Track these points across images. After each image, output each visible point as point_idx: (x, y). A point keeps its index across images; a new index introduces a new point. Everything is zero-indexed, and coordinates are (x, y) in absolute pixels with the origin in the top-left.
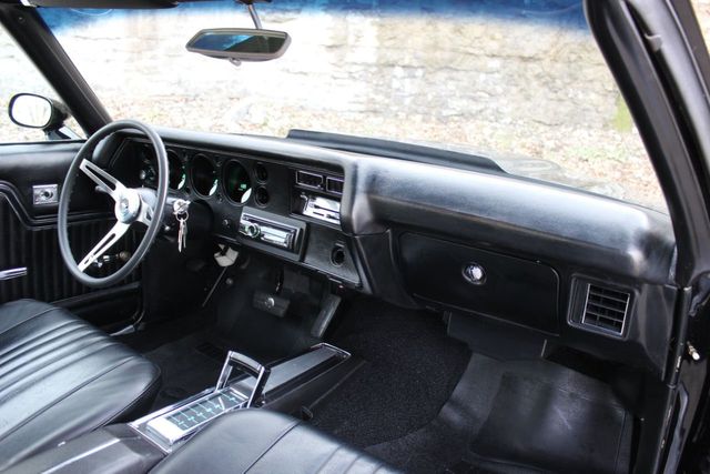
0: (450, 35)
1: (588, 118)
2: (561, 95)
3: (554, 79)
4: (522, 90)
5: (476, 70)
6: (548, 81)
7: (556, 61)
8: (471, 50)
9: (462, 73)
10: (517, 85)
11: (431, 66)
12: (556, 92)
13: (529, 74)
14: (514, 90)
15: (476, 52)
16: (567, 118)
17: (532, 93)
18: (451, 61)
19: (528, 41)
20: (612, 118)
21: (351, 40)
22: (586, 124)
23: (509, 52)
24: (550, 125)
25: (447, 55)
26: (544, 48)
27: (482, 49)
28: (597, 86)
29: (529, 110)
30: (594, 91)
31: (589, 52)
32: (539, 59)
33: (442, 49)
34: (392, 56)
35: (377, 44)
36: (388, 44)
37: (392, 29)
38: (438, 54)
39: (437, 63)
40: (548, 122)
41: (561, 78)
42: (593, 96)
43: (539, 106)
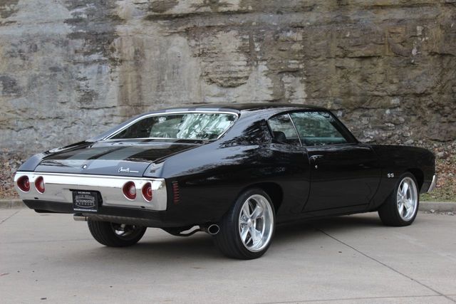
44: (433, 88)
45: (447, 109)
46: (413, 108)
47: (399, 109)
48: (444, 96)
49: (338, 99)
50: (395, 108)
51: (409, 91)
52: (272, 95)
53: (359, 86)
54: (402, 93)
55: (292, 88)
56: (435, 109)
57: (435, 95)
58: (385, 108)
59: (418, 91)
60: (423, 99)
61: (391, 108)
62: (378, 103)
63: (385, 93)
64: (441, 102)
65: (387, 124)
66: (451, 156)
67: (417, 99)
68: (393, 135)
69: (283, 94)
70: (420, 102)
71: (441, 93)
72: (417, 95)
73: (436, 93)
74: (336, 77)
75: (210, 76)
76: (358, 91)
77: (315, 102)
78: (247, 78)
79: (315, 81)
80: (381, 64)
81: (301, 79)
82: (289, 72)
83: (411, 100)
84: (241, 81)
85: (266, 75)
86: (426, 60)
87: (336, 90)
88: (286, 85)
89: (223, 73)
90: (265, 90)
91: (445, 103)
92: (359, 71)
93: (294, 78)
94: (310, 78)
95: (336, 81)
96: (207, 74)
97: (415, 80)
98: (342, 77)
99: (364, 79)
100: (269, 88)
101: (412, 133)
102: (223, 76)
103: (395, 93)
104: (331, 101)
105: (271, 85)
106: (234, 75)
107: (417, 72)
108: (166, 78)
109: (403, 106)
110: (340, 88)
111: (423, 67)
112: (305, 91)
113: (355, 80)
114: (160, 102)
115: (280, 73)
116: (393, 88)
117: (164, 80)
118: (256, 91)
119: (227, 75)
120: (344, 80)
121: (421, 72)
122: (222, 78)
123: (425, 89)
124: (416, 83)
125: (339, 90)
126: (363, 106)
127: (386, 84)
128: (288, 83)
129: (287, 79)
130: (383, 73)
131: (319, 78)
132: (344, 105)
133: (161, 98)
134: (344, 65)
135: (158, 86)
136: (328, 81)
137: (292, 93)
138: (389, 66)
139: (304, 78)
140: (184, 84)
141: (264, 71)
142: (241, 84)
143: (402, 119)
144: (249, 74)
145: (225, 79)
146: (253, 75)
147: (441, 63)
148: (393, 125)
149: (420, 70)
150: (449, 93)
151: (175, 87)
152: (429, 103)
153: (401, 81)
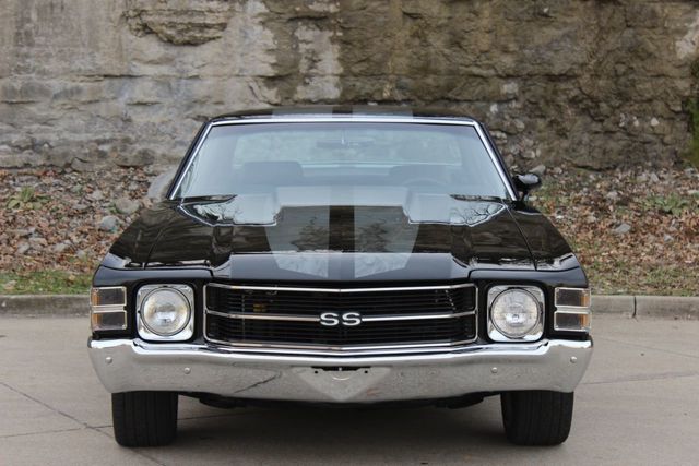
0: (447, 51)
1: (650, 155)
2: (608, 124)
3: (596, 102)
4: (552, 122)
5: (484, 99)
6: (588, 106)
7: (598, 77)
8: (476, 70)
9: (465, 105)
10: (543, 117)
11: (420, 98)
12: (601, 121)
13: (561, 99)
14: (541, 123)
15: (484, 72)
16: (621, 157)
17: (567, 125)
18: (450, 88)
19: (556, 51)
20: (687, 150)
21: (303, 67)
22: (650, 164)
23: (530, 68)
24: (599, 170)
25: (442, 81)
26: (581, 61)
27: (493, 67)
28: (659, 107)
29: (567, 150)
30: (655, 114)
31: (643, 60)
32: (575, 76)
33: (436, 72)
34: (364, 86)
35: (341, 70)
36: (356, 69)
37: (363, 47)
38: (430, 80)
39: (429, 93)
40: (597, 166)
41: (607, 100)
42: (655, 122)
43: (580, 143)
44: (583, 65)
45: (604, 106)
47: (514, 104)
48: (601, 83)
49: (405, 80)
50: (509, 101)
51: (536, 69)
52: (273, 65)
53: (444, 55)
54: (525, 73)
55: (314, 53)
56: (581, 106)
57: (585, 79)
58: (488, 100)
59: (556, 70)
60: (563, 86)
61: (500, 102)
62: (477, 89)
63: (492, 72)
64: (595, 93)
65: (493, 133)
66: (636, 200)
67: (550, 86)
68: (505, 154)
69: (296, 64)
70: (555, 92)
71: (596, 76)
72: (551, 78)
73: (587, 76)
74: (403, 34)
75: (146, 19)
76: (443, 65)
77: (358, 84)
78: (223, 26)
79: (360, 41)
80: (487, 13)
81: (331, 34)
82: (310, 18)
83: (539, 88)
84: (210, 33)
85: (263, 23)
86: (572, 9)
87: (401, 62)
88: (303, 47)
89: (176, 13)
90: (260, 55)
91: (601, 96)
92: (447, 26)
93: (318, 32)
94: (350, 33)
95: (403, 42)
96: (140, 13)
97: (549, 47)
98: (415, 35)
99: (456, 42)
100: (270, 51)
101: (538, 152)
102: (174, 19)
103: (511, 72)
104: (391, 82)
105: (271, 44)
106: (198, 20)
107: (551, 32)
108: (34, 16)
109: (522, 99)
110: (410, 57)
111: (565, 24)
112: (340, 59)
113: (437, 42)
114: (26, 69)
115: (291, 20)
116: (508, 61)
117: (29, 20)
118: (242, 55)
119: (186, 19)
120: (417, 42)
121: (561, 32)
122: (172, 25)
123: (568, 67)
124: (551, 54)
125: (407, 61)
126: (450, 95)
127: (496, 53)
128: (307, 42)
129: (305, 33)
130: (489, 32)
131: (369, 35)
132: (414, 92)
133: (28, 61)
134: (420, 11)
135: (18, 34)
136: (388, 42)
137: (313, 62)
138: (502, 16)
139: (340, 34)
140: (79, 33)
141: (260, 14)
142: (210, 39)
143: (521, 125)
144: (229, 18)
145: (180, 27)
146: (236, 23)
147: (598, 17)
148: (504, 135)
149: (558, 28)
150: (609, 77)
151: (60, 38)
152: (573, 94)
153: (522, 48)
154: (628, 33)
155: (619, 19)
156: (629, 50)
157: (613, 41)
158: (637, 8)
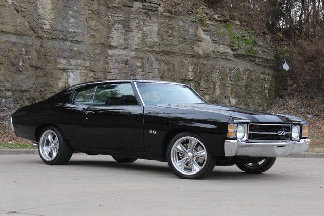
44: (32, 88)
46: (18, 99)
47: (10, 99)
48: (37, 93)
50: (8, 98)
51: (17, 88)
54: (14, 89)
56: (31, 100)
57: (32, 92)
58: (2, 97)
60: (25, 94)
61: (5, 98)
63: (4, 88)
64: (35, 97)
65: (3, 108)
67: (21, 94)
68: (7, 115)
70: (22, 96)
71: (35, 91)
72: (22, 91)
73: (32, 91)
80: (2, 69)
83: (18, 94)
86: (28, 70)
97: (21, 81)
103: (10, 89)
107: (22, 77)
109: (12, 98)
111: (26, 74)
116: (8, 85)
121: (25, 77)
123: (27, 88)
124: (22, 83)
127: (5, 82)
130: (3, 75)
138: (7, 70)
143: (12, 106)
147: (36, 73)
148: (7, 109)
149: (23, 75)
150: (39, 92)
152: (28, 96)
153: (13, 81)
154: (44, 78)
155: (42, 74)
156: (45, 84)
157: (40, 80)
158: (47, 71)
